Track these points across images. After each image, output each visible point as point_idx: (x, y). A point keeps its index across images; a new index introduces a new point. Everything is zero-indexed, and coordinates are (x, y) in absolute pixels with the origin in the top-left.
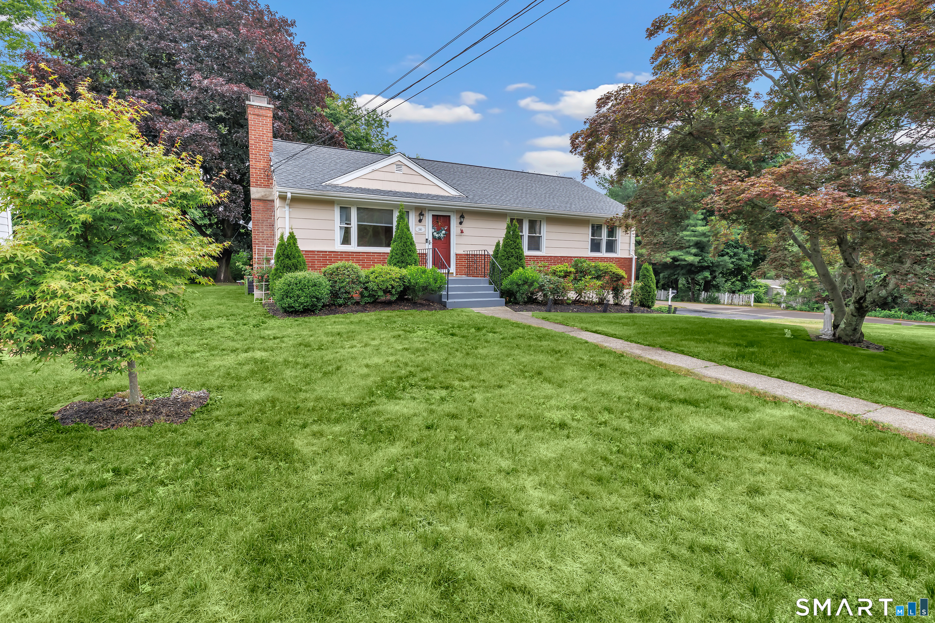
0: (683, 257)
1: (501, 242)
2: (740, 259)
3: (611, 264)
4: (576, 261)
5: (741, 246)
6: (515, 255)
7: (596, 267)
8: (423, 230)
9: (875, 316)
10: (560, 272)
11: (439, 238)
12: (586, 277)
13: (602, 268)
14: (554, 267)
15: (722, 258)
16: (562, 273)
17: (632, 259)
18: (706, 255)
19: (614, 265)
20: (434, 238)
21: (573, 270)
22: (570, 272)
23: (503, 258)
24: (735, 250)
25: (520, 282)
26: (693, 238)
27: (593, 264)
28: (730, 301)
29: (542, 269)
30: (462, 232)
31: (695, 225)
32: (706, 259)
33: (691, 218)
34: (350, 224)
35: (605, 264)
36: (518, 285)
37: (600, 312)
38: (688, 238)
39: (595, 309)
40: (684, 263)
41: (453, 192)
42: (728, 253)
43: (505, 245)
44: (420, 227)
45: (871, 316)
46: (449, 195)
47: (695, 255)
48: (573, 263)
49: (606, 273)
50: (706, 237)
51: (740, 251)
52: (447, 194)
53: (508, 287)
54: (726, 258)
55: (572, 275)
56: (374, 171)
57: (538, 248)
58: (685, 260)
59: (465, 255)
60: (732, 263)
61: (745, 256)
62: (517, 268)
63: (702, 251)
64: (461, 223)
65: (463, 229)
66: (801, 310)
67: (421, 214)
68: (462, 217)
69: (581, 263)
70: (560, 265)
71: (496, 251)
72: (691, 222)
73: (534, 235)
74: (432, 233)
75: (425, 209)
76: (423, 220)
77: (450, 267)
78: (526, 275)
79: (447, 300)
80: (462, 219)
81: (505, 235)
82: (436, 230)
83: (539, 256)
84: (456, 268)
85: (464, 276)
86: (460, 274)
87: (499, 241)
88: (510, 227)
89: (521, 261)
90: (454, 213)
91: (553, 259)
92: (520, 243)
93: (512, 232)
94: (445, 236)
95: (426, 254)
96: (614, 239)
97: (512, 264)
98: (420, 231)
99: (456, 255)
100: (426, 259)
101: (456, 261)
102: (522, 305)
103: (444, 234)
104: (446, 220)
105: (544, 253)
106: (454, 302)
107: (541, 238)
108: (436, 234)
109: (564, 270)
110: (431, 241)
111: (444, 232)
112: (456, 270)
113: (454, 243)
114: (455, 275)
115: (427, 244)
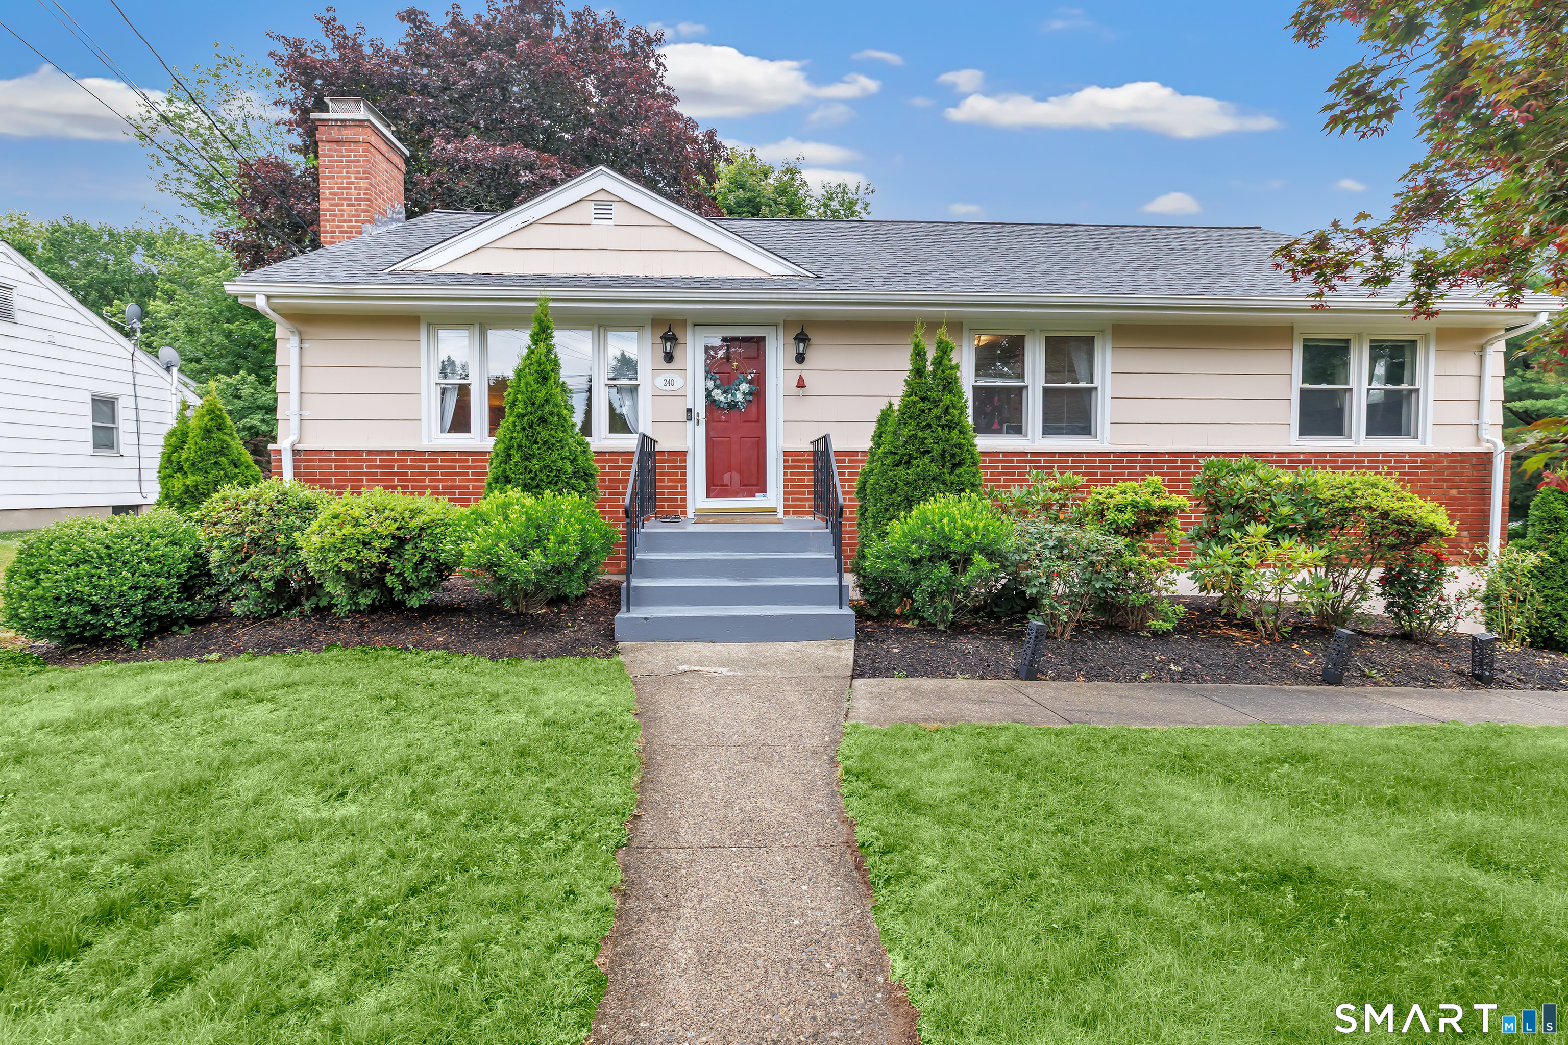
3: (1371, 476)
4: (1207, 469)
6: (937, 450)
7: (1302, 488)
8: (679, 382)
10: (1120, 509)
11: (733, 406)
12: (1250, 529)
13: (1327, 495)
14: (1100, 493)
16: (1128, 516)
17: (1489, 457)
19: (1383, 481)
20: (712, 404)
21: (1188, 501)
22: (1172, 511)
25: (919, 551)
27: (1291, 480)
29: (1056, 497)
30: (801, 384)
35: (1341, 477)
37: (1309, 678)
39: (1281, 665)
41: (773, 267)
43: (905, 416)
44: (669, 376)
46: (759, 275)
48: (1193, 477)
49: (1345, 512)
52: (751, 274)
53: (882, 565)
56: (527, 225)
57: (1085, 428)
59: (811, 453)
64: (800, 358)
65: (805, 375)
67: (670, 338)
68: (802, 338)
69: (1235, 475)
70: (1129, 485)
71: (878, 437)
73: (1069, 385)
74: (707, 389)
75: (683, 323)
76: (677, 354)
77: (764, 491)
78: (945, 521)
79: (628, 611)
80: (802, 345)
81: (906, 381)
82: (718, 382)
83: (1080, 454)
84: (785, 493)
85: (809, 518)
86: (795, 513)
87: (891, 405)
88: (919, 354)
89: (957, 472)
90: (776, 325)
91: (1140, 462)
92: (954, 407)
93: (930, 369)
94: (748, 398)
95: (684, 453)
96: (1404, 387)
97: (921, 482)
98: (668, 388)
99: (786, 453)
100: (684, 468)
101: (785, 474)
102: (945, 632)
103: (744, 394)
104: (752, 350)
105: (1106, 444)
106: (646, 619)
107: (1094, 394)
108: (718, 394)
109: (1134, 505)
110: (703, 416)
111: (744, 387)
112: (786, 500)
113: (777, 418)
114: (780, 515)
115: (690, 425)
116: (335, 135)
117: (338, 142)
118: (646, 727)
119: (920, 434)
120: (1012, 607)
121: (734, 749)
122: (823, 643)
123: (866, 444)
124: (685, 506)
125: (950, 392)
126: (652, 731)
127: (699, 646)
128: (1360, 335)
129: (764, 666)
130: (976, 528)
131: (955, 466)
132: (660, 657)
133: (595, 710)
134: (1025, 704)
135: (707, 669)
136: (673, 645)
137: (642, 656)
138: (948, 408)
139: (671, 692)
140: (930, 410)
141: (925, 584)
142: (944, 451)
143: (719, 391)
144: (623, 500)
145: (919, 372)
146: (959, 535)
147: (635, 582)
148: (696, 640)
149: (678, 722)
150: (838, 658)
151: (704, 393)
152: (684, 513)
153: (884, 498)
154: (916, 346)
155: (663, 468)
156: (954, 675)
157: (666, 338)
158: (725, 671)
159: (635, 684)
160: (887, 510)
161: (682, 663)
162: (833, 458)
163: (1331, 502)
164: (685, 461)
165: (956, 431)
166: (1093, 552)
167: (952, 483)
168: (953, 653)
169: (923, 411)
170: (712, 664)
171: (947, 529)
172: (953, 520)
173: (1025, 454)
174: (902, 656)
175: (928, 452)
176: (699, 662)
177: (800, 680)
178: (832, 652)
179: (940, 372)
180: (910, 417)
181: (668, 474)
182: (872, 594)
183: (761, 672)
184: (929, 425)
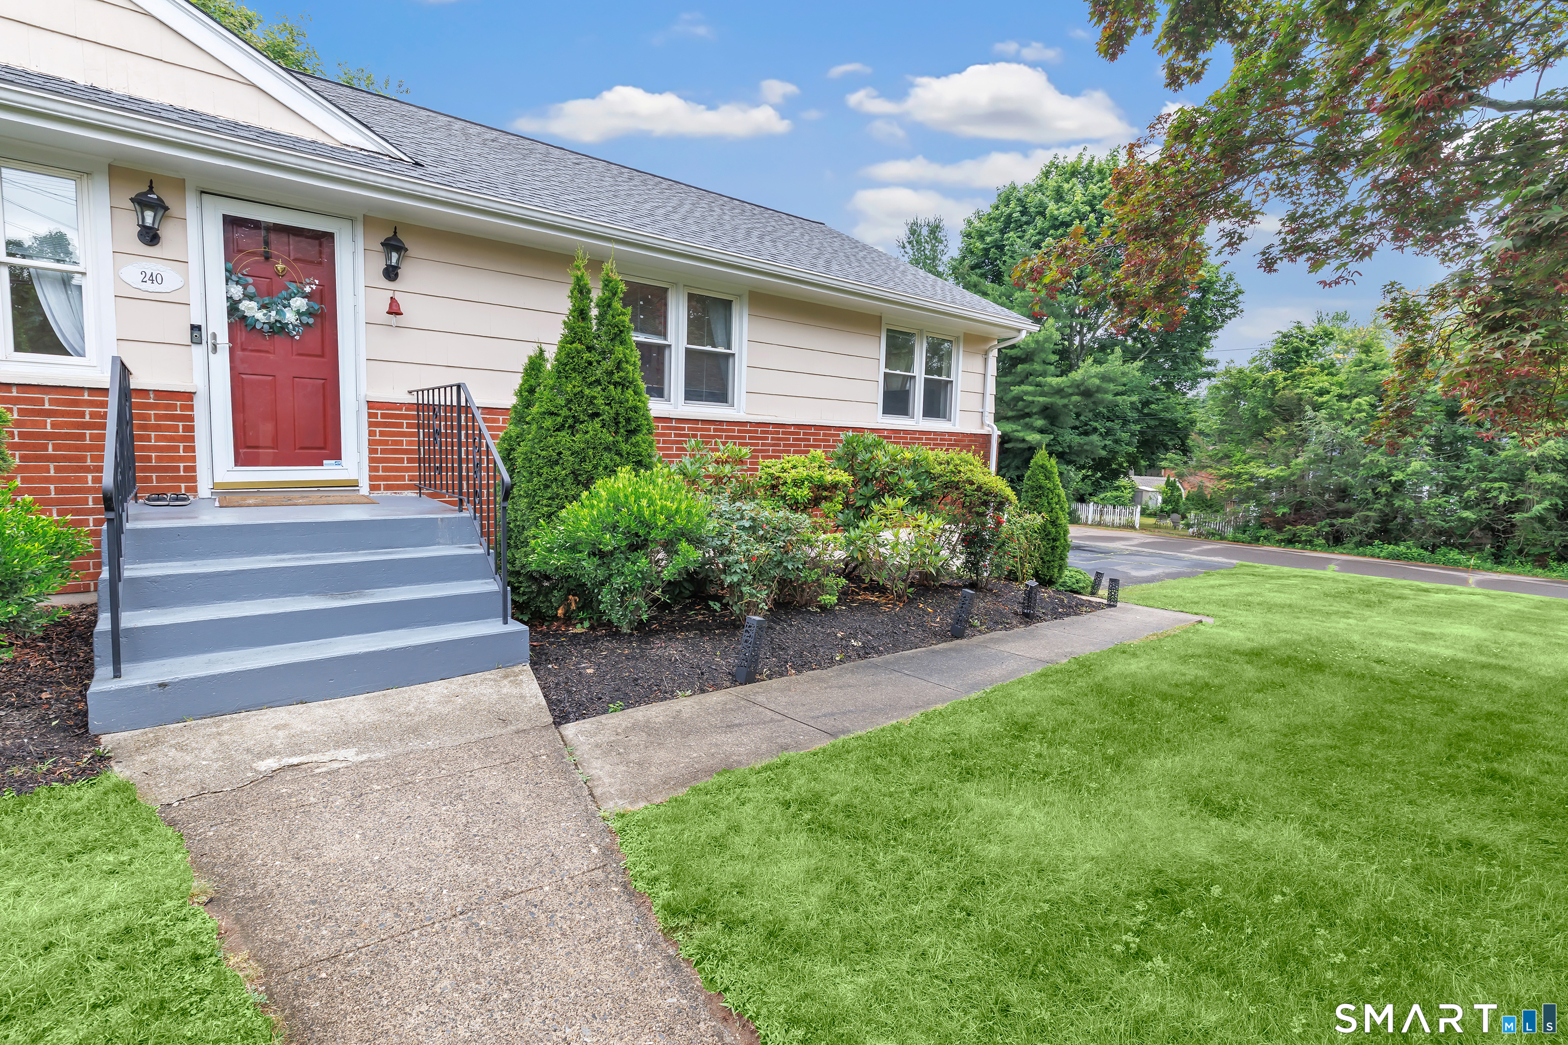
0: (1021, 434)
1: (551, 353)
2: (1116, 441)
4: (848, 443)
5: (1118, 417)
6: (608, 414)
7: (915, 463)
9: (1372, 556)
10: (797, 483)
11: (278, 329)
12: (887, 501)
13: (938, 469)
14: (774, 466)
15: (1086, 439)
16: (804, 491)
17: (988, 437)
18: (1061, 431)
20: (239, 322)
21: (844, 477)
22: (835, 486)
23: (548, 423)
24: (1108, 424)
25: (609, 541)
26: (1041, 399)
27: (908, 455)
28: (1097, 518)
29: (727, 469)
30: (394, 310)
31: (1044, 374)
32: (1060, 439)
33: (1036, 359)
36: (599, 554)
38: (1030, 398)
40: (1021, 445)
41: (345, 133)
42: (1095, 430)
43: (565, 367)
44: (152, 267)
45: (1365, 555)
46: (321, 139)
47: (1041, 431)
48: (839, 450)
50: (1062, 397)
51: (1116, 425)
52: (309, 134)
53: (558, 560)
54: (1095, 438)
55: (840, 497)
57: (721, 395)
58: (1024, 440)
59: (409, 406)
60: (1104, 447)
61: (1125, 436)
62: (611, 472)
63: (1052, 424)
64: (391, 273)
65: (398, 297)
66: (1235, 541)
67: (152, 204)
68: (393, 245)
69: (867, 448)
70: (795, 458)
71: (528, 393)
72: (1037, 367)
73: (709, 348)
74: (229, 298)
75: (179, 185)
76: (167, 232)
77: (336, 455)
78: (644, 502)
79: (117, 674)
80: (395, 256)
81: (565, 323)
82: (251, 289)
83: (721, 422)
84: (371, 460)
85: (411, 494)
86: (388, 488)
87: (542, 352)
88: (581, 291)
89: (633, 440)
90: (352, 220)
91: (772, 433)
92: (627, 362)
93: (594, 312)
94: (305, 319)
95: (190, 396)
96: (944, 378)
97: (591, 452)
98: (149, 286)
99: (371, 404)
100: (191, 418)
101: (371, 433)
102: (631, 635)
103: (298, 312)
104: (310, 249)
105: (742, 414)
106: (163, 685)
107: (731, 360)
108: (250, 308)
109: (810, 479)
110: (223, 338)
111: (299, 303)
112: (372, 469)
113: (356, 355)
114: (364, 490)
115: (198, 352)
118: (247, 932)
119: (587, 391)
120: (681, 592)
121: (459, 924)
122: (487, 675)
123: (509, 400)
124: (194, 479)
125: (621, 343)
126: (265, 933)
127: (280, 715)
128: (921, 331)
129: (416, 731)
130: (677, 511)
131: (632, 432)
132: (208, 751)
133: (109, 925)
134: (772, 720)
135: (314, 757)
136: (228, 723)
137: (167, 755)
138: (619, 363)
139: (263, 823)
140: (598, 362)
141: (618, 581)
142: (617, 414)
143: (254, 304)
144: (98, 480)
145: (582, 314)
146: (661, 520)
147: (130, 619)
148: (271, 704)
149: (311, 891)
150: (522, 697)
151: (224, 305)
152: (194, 490)
153: (545, 470)
154: (578, 279)
155: (146, 417)
156: (673, 696)
157: (142, 202)
158: (351, 754)
159: (172, 823)
160: (547, 487)
161: (260, 756)
162: (479, 416)
163: (941, 476)
164: (191, 408)
165: (630, 391)
166: (784, 531)
167: (628, 453)
168: (657, 662)
169: (590, 363)
170: (322, 745)
171: (647, 513)
172: (651, 503)
173: (669, 420)
174: (601, 676)
175: (597, 415)
176: (295, 748)
177: (487, 746)
178: (507, 688)
179: (609, 317)
180: (574, 370)
181: (157, 428)
182: (524, 594)
183: (415, 744)
184: (598, 382)
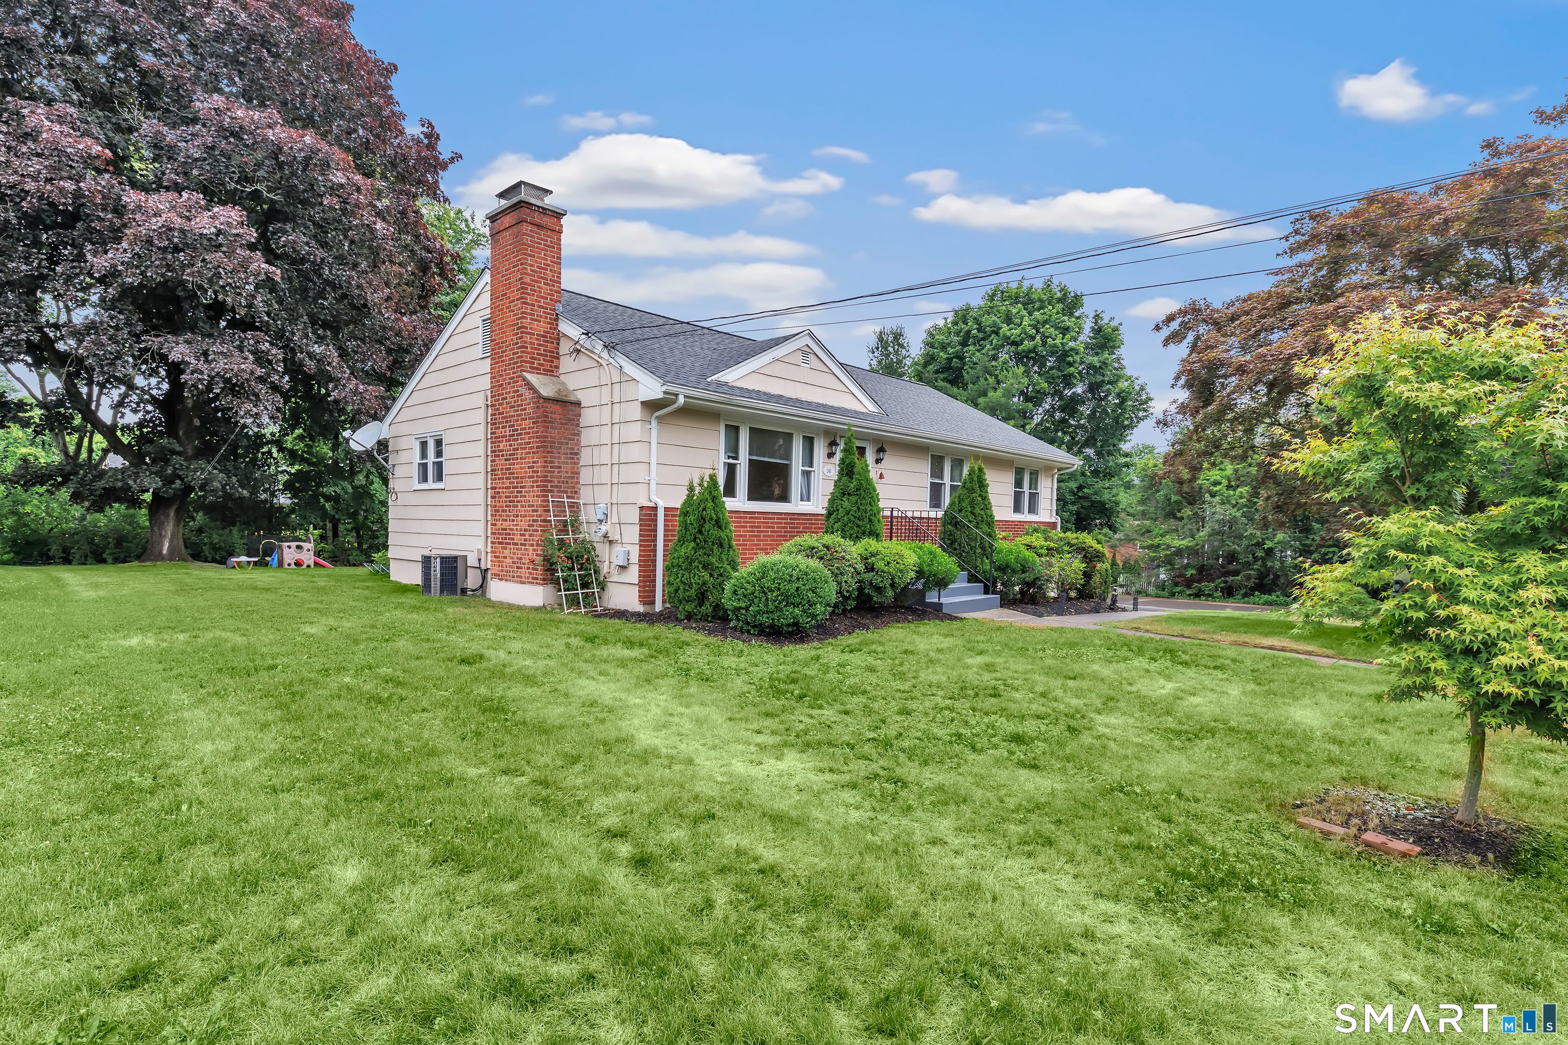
8: (833, 471)
9: (1254, 603)
30: (881, 477)
34: (736, 458)
41: (871, 407)
44: (829, 467)
46: (864, 409)
56: (775, 361)
64: (880, 460)
65: (883, 472)
68: (881, 450)
80: (882, 454)
90: (870, 441)
98: (829, 474)
116: (537, 218)
117: (539, 226)
128: (1028, 467)
